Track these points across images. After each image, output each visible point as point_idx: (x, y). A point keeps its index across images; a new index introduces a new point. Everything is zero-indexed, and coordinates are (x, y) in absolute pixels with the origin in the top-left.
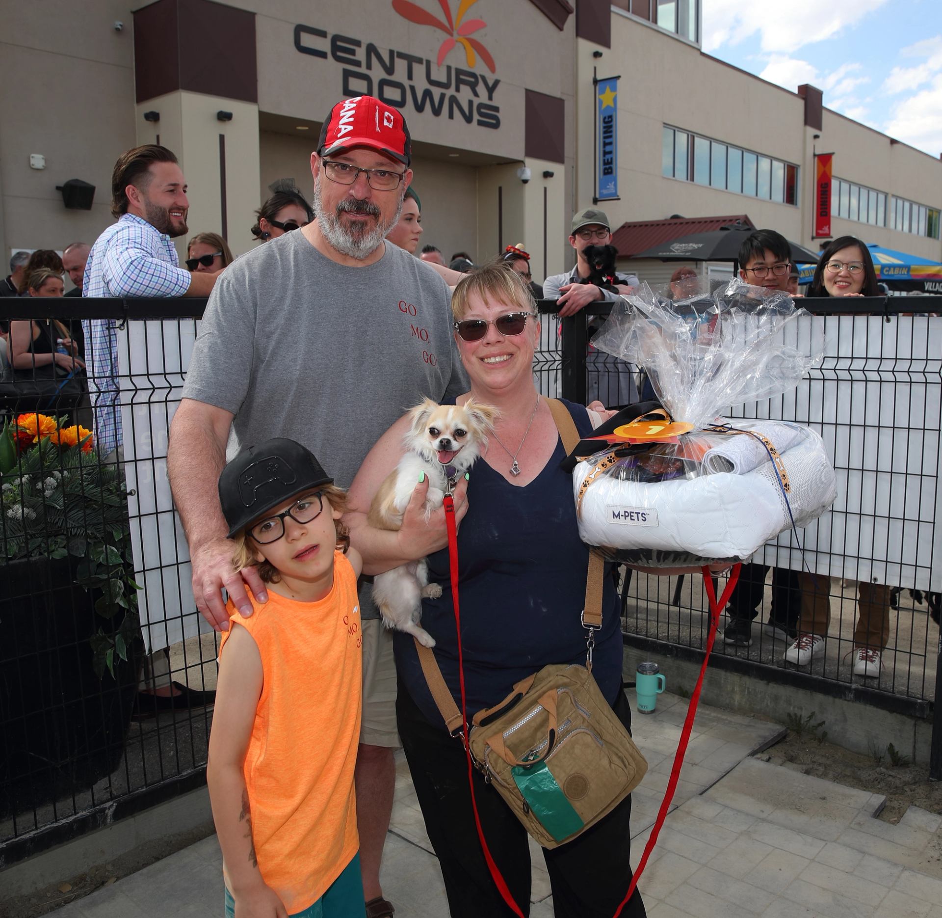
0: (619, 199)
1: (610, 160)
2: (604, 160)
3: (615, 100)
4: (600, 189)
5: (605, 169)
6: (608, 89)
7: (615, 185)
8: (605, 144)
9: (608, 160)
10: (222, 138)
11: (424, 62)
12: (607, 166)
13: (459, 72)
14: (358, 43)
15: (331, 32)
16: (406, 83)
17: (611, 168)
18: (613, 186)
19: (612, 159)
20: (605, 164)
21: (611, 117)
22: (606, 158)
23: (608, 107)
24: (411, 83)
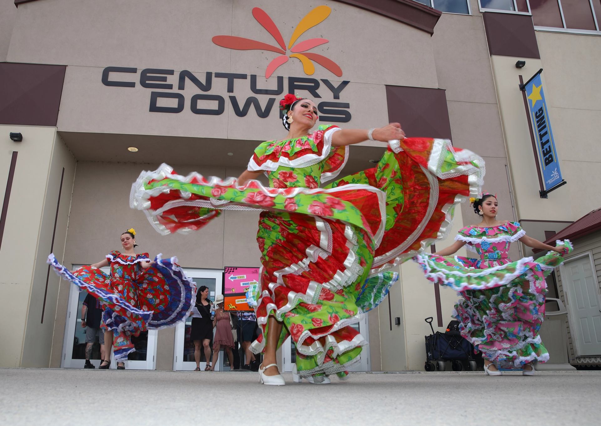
0: (565, 183)
1: (548, 150)
2: (543, 151)
3: (542, 93)
4: (546, 181)
5: (546, 160)
6: (534, 86)
7: (558, 171)
8: (541, 137)
9: (546, 149)
10: (15, 154)
11: (249, 78)
12: (547, 156)
13: (292, 80)
14: (171, 72)
15: (141, 68)
16: (226, 96)
17: (551, 156)
18: (556, 173)
19: (549, 147)
20: (545, 155)
21: (541, 109)
22: (544, 149)
23: (537, 101)
24: (231, 94)
